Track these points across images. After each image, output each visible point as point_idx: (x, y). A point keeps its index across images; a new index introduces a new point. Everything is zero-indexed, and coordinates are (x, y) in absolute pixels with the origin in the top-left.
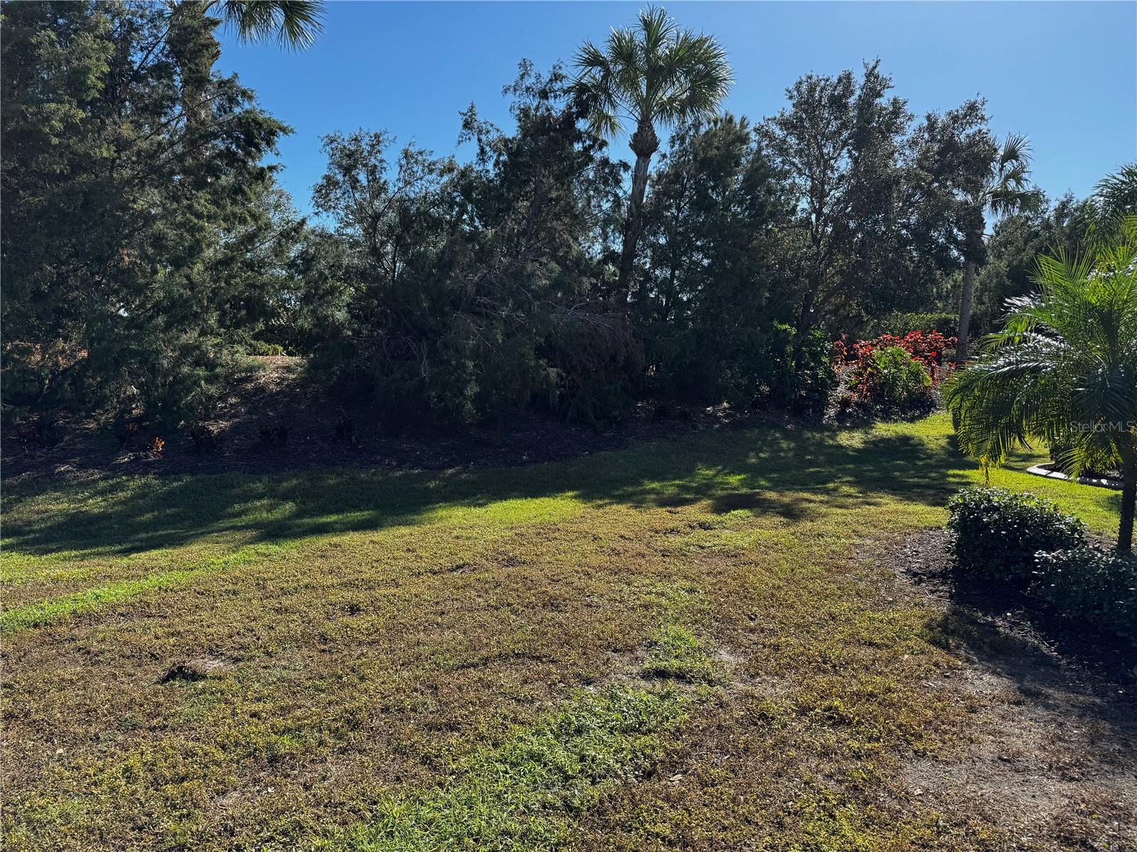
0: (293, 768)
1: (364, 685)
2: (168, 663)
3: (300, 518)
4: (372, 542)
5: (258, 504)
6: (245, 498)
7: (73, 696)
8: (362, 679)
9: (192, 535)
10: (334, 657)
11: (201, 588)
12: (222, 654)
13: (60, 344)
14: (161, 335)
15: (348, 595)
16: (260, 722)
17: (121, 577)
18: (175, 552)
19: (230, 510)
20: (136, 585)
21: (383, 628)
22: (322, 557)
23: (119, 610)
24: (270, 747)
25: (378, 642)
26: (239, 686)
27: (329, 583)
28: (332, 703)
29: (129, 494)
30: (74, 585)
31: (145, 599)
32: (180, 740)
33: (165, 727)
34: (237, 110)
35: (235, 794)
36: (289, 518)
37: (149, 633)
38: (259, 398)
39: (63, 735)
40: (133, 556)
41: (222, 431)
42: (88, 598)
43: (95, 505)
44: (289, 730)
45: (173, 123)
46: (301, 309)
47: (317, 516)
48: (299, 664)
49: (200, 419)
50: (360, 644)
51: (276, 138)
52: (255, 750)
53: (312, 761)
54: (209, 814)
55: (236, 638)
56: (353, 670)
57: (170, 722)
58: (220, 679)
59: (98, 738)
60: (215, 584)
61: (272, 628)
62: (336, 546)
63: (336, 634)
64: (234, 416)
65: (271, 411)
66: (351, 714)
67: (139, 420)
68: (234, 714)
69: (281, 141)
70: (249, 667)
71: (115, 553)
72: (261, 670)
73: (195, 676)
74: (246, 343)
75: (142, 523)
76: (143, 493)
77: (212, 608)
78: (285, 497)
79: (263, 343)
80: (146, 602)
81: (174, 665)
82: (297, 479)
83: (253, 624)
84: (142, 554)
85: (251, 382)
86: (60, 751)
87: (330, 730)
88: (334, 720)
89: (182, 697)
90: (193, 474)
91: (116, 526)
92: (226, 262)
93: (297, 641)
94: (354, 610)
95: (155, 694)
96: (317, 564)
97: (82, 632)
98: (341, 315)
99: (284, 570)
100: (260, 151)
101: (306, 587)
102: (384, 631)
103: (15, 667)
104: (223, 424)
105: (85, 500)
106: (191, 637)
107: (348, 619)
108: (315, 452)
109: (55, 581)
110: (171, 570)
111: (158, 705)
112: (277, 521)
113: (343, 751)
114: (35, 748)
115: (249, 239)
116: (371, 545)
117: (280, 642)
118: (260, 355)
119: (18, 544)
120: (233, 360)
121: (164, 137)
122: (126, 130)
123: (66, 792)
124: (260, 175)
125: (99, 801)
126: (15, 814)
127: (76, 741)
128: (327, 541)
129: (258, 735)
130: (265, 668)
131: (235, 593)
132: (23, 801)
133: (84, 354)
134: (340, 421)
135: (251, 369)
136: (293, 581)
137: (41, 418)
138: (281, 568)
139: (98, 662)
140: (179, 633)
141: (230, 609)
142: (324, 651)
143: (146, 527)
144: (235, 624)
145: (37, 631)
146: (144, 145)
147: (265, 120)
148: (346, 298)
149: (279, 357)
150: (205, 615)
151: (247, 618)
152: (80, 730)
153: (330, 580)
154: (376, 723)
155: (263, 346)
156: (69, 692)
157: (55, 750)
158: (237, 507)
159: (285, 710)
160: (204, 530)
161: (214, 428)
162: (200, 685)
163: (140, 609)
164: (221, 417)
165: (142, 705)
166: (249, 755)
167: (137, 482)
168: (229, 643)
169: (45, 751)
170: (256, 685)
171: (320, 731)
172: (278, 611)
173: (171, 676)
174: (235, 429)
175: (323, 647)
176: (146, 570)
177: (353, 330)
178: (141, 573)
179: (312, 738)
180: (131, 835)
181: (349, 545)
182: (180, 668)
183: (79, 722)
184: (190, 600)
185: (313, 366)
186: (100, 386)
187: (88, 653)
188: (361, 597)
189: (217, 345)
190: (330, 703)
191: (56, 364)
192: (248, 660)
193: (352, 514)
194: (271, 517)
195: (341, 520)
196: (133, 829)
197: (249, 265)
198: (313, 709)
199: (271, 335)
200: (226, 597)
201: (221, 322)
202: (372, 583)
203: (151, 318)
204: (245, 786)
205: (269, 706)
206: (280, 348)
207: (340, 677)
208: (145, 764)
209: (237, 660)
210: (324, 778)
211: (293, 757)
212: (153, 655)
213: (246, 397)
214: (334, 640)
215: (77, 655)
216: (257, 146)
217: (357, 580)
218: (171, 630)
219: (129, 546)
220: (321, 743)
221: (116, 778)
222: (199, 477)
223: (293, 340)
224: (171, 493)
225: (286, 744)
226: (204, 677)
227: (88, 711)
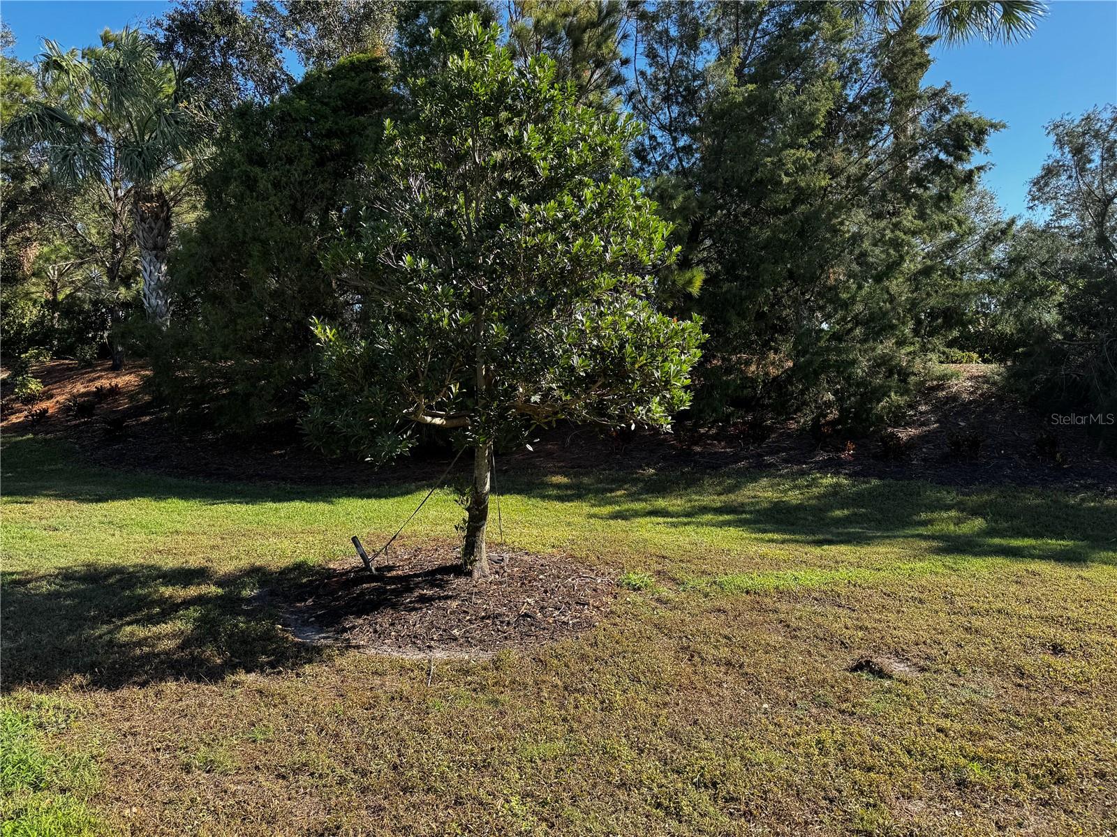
0: (983, 800)
1: (1070, 738)
2: (857, 654)
3: (992, 537)
4: (1079, 576)
5: (945, 515)
6: (932, 508)
7: (776, 661)
8: (1069, 730)
9: (878, 537)
10: (1033, 695)
11: (887, 590)
12: (908, 659)
13: (772, 355)
14: (858, 345)
15: (1050, 631)
16: (947, 740)
17: (815, 565)
18: (864, 550)
19: (916, 518)
20: (829, 575)
21: (1096, 679)
22: (1017, 582)
23: (813, 594)
24: (957, 768)
25: (1089, 693)
26: (925, 696)
27: (1027, 612)
28: (1031, 745)
29: (822, 490)
30: (777, 564)
31: (836, 589)
32: (867, 731)
33: (854, 714)
34: (946, 118)
35: (921, 804)
36: (978, 535)
37: (840, 622)
38: (951, 407)
39: (768, 693)
40: (825, 547)
41: (911, 438)
42: (789, 578)
43: (794, 497)
44: (980, 759)
45: (880, 144)
46: (1002, 314)
47: (1011, 537)
48: (992, 692)
49: (889, 426)
50: (1065, 689)
51: (986, 137)
52: (942, 766)
53: (1006, 801)
54: (895, 812)
55: (922, 647)
56: (1057, 717)
57: (858, 710)
58: (906, 683)
59: (796, 705)
60: (901, 588)
61: (960, 646)
62: (1034, 574)
63: (1035, 671)
64: (923, 424)
65: (962, 421)
66: (1055, 766)
67: (833, 423)
68: (920, 723)
69: (991, 140)
70: (936, 680)
71: (809, 543)
72: (948, 687)
73: (881, 674)
74: (939, 351)
75: (833, 519)
76: (835, 491)
77: (898, 612)
78: (975, 512)
79: (956, 350)
80: (836, 592)
81: (862, 657)
82: (988, 495)
83: (940, 637)
84: (833, 547)
85: (943, 390)
86: (765, 706)
87: (1028, 774)
88: (1033, 765)
89: (868, 692)
90: (880, 478)
91: (810, 518)
92: (927, 271)
93: (988, 667)
94: (1057, 649)
95: (845, 680)
96: (1011, 589)
97: (783, 606)
98: (1050, 317)
99: (973, 589)
100: (969, 153)
101: (999, 611)
102: (1098, 684)
103: (732, 623)
104: (912, 431)
105: (785, 491)
106: (878, 635)
107: (1051, 659)
108: (1010, 468)
109: (762, 557)
110: (859, 567)
111: (848, 691)
112: (965, 535)
113: (1045, 804)
114: (747, 697)
115: (952, 245)
116: (1079, 582)
117: (970, 663)
118: (953, 362)
119: (735, 521)
120: (924, 368)
121: (871, 158)
122: (838, 159)
123: (770, 743)
124: (969, 178)
125: (797, 761)
126: (731, 746)
127: (777, 702)
128: (1023, 566)
129: (946, 750)
130: (953, 685)
131: (921, 601)
132: (738, 738)
133: (790, 364)
134: (1041, 435)
135: (944, 377)
136: (983, 602)
137: (754, 418)
138: (971, 586)
139: (796, 637)
140: (867, 628)
141: (916, 616)
142: (1020, 685)
143: (838, 522)
144: (921, 633)
145: (748, 597)
146: (853, 170)
147: (976, 121)
148: (1059, 298)
149: (974, 365)
150: (892, 617)
151: (934, 629)
152: (782, 693)
153: (1026, 610)
154: (1086, 785)
155: (956, 353)
156: (773, 656)
157: (762, 704)
158: (923, 516)
159: (974, 736)
160: (890, 534)
161: (904, 434)
162: (887, 683)
163: (831, 597)
164: (908, 424)
165: (833, 687)
166: (936, 769)
167: (829, 480)
168: (914, 649)
169: (754, 701)
170: (943, 701)
171: (1016, 771)
172: (967, 630)
173: (858, 667)
174: (923, 438)
175: (1019, 681)
176: (837, 562)
177: (1065, 334)
178: (833, 565)
179: (1007, 777)
180: (824, 803)
181: (1051, 576)
182: (868, 662)
183: (781, 686)
184: (877, 599)
185: (1013, 375)
186: (802, 392)
187: (788, 626)
188: (1067, 637)
189: (910, 353)
190: (1028, 745)
191: (767, 374)
192: (935, 672)
193: (1054, 541)
194: (959, 532)
195: (1040, 545)
196: (825, 798)
197: (950, 273)
198: (1008, 745)
199: (965, 343)
200: (912, 604)
201: (916, 332)
202: (1080, 624)
203: (851, 330)
204: (931, 799)
205: (958, 726)
206: (975, 356)
207: (1041, 720)
208: (836, 742)
209: (923, 670)
210: (1020, 825)
211: (984, 789)
212: (842, 643)
213: (939, 406)
214: (1031, 676)
215: (779, 626)
216: (965, 149)
217: (1062, 617)
218: (860, 624)
219: (821, 537)
220: (1016, 785)
221: (811, 746)
222: (886, 482)
223: (991, 347)
224: (860, 495)
225: (975, 772)
226: (890, 677)
227: (787, 678)
